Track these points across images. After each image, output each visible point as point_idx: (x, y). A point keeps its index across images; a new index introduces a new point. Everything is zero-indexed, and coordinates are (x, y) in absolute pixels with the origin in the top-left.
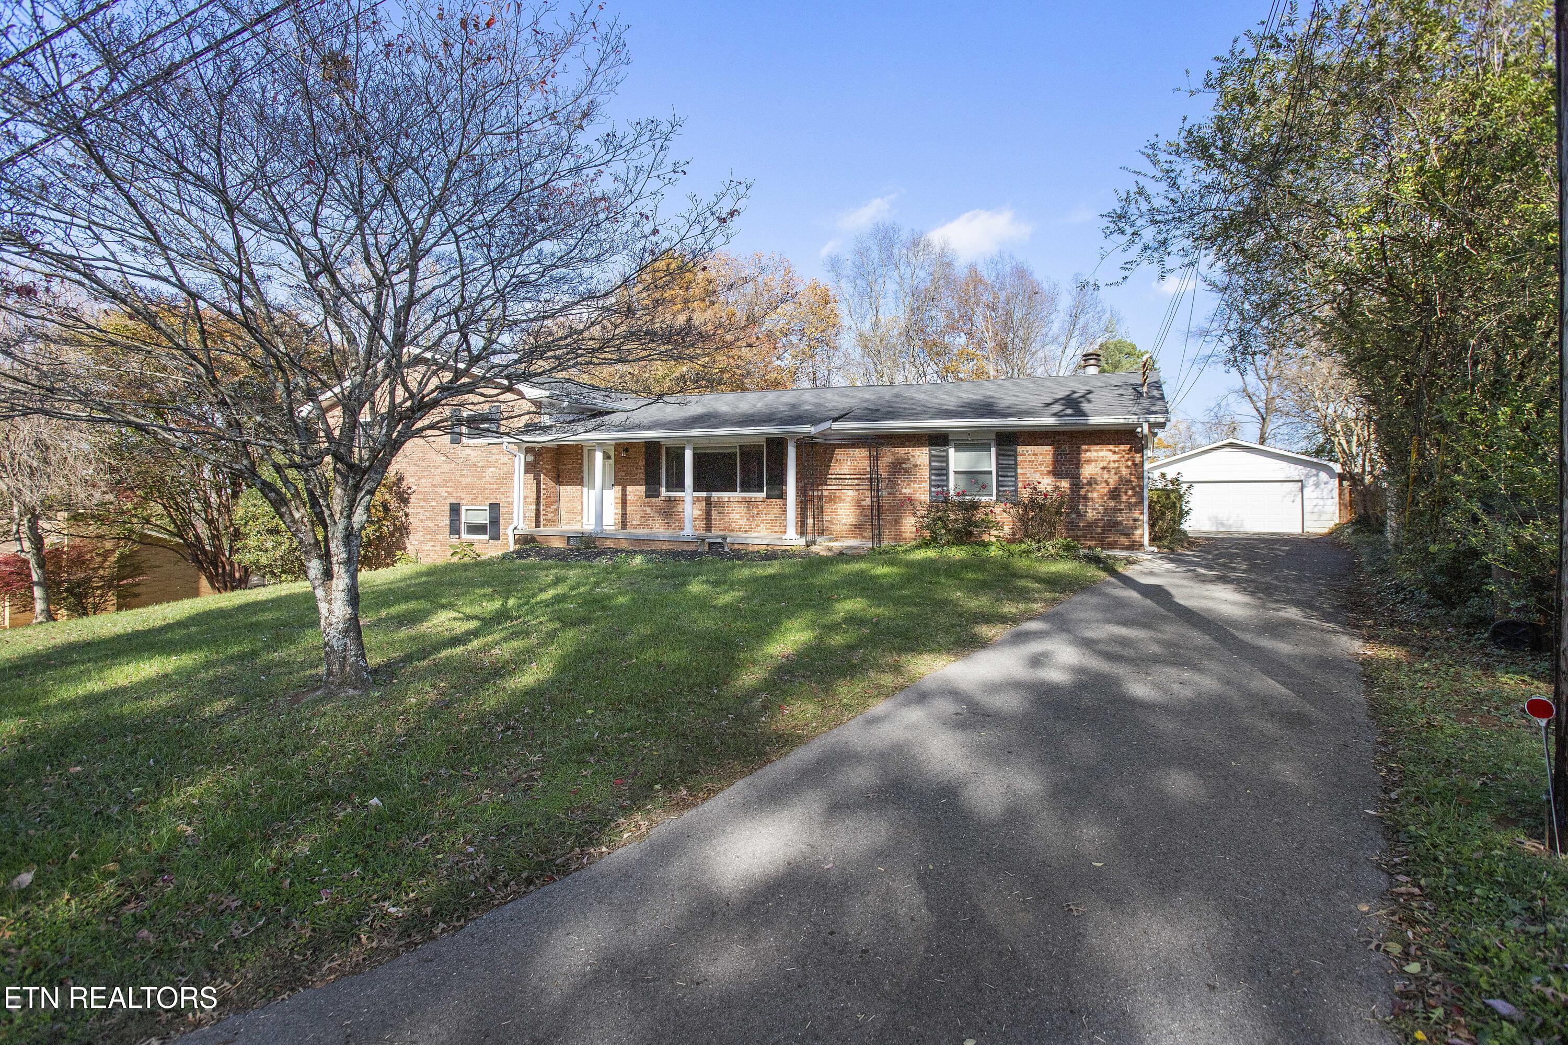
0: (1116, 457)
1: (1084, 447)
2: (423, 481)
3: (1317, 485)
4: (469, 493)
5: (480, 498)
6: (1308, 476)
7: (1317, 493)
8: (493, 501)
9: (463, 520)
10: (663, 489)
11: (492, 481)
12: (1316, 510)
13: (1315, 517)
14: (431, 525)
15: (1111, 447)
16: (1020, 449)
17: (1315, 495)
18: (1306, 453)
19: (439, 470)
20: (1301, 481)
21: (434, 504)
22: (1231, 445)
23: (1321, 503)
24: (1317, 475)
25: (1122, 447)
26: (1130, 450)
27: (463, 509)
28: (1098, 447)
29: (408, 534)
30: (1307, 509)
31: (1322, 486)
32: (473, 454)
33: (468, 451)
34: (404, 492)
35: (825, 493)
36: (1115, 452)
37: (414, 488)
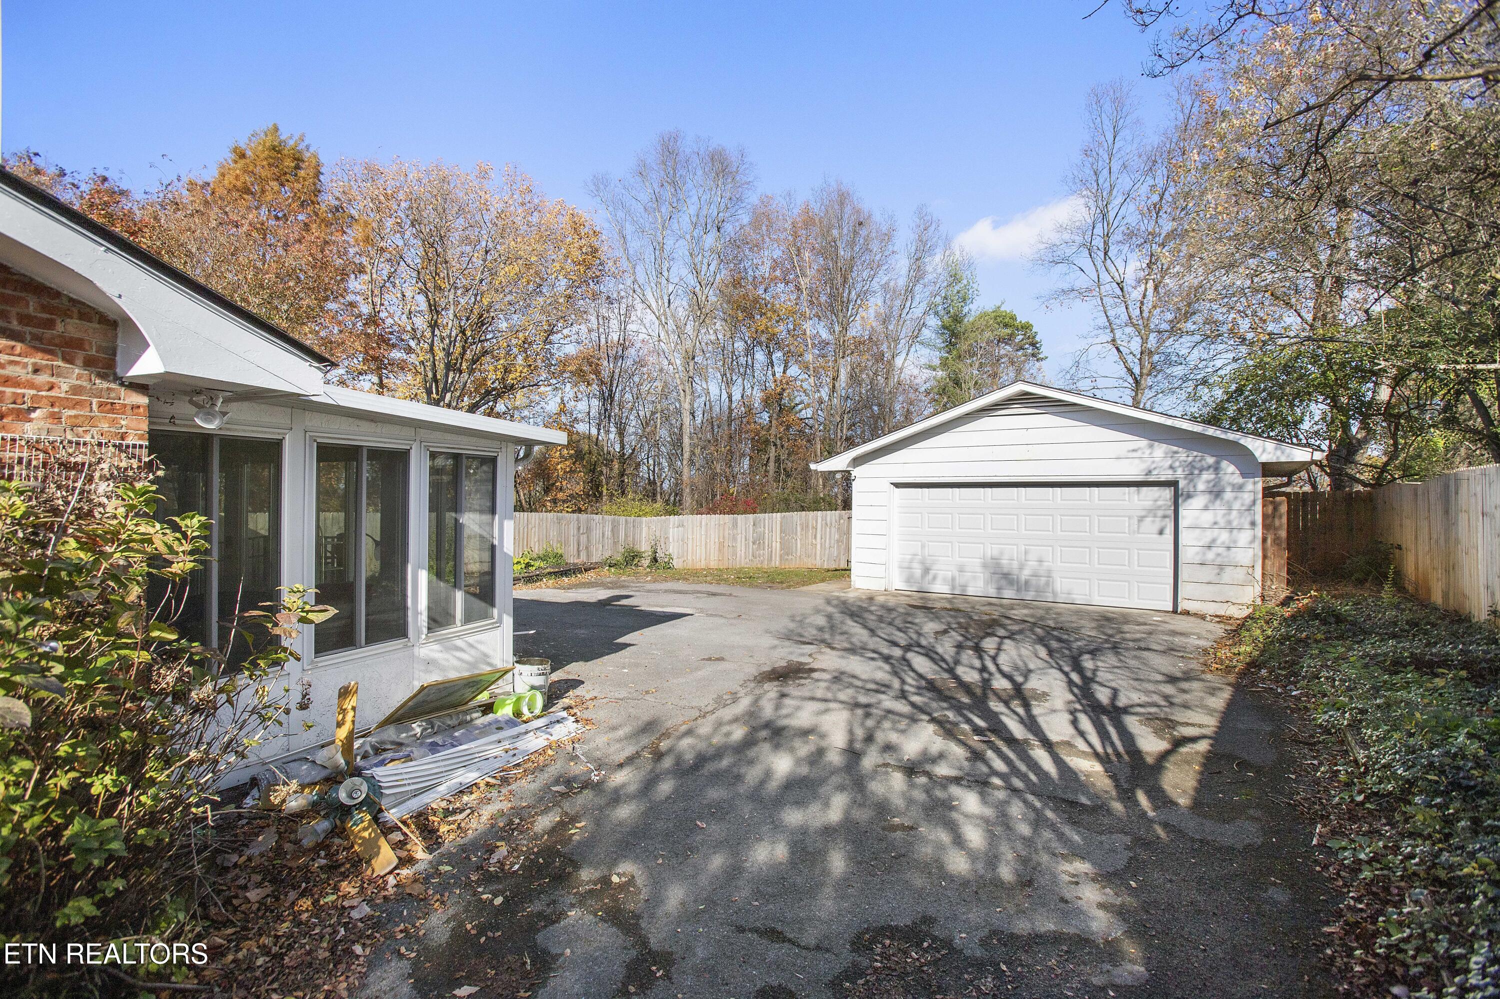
3: (1216, 493)
6: (1193, 471)
7: (1218, 513)
12: (1210, 555)
13: (1208, 574)
17: (1207, 518)
18: (1194, 419)
20: (1174, 484)
22: (1024, 399)
23: (1224, 536)
24: (1216, 468)
30: (1188, 554)
31: (1228, 495)
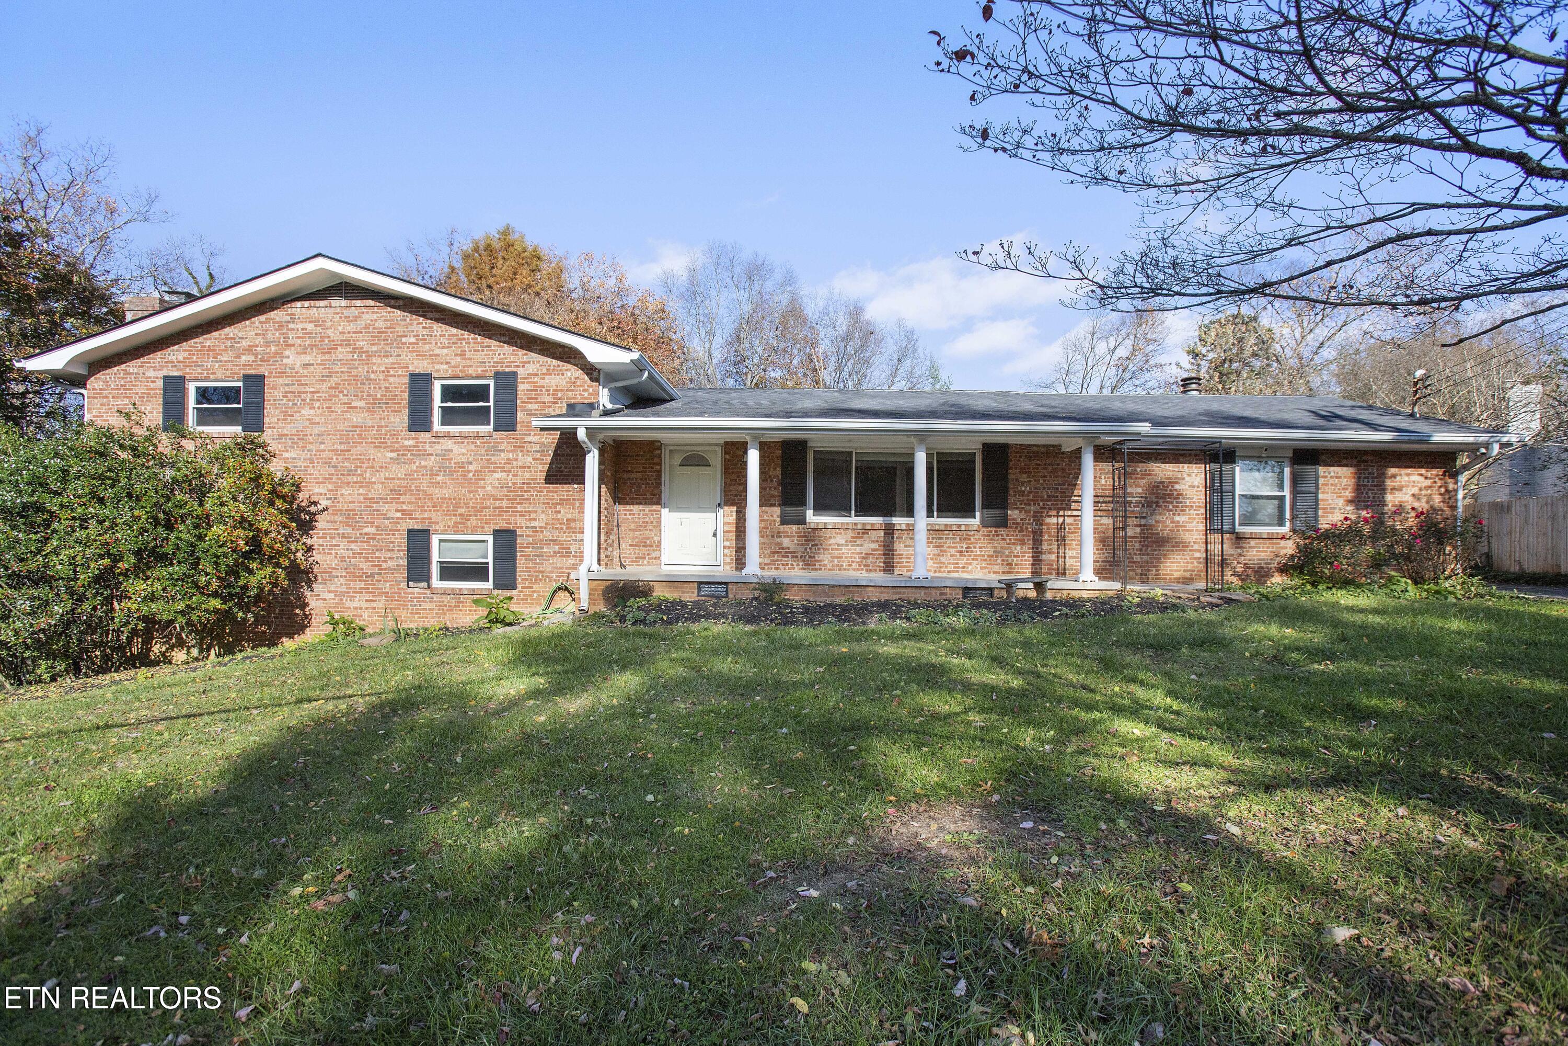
0: (1428, 483)
1: (1393, 471)
2: (346, 491)
4: (447, 513)
5: (473, 521)
8: (501, 525)
9: (435, 557)
10: (809, 513)
11: (499, 494)
14: (365, 566)
15: (1423, 471)
16: (1322, 470)
19: (383, 474)
21: (371, 530)
25: (1435, 472)
26: (1444, 475)
27: (435, 539)
28: (1409, 471)
29: (309, 583)
32: (459, 451)
33: (448, 444)
34: (301, 509)
35: (1068, 520)
36: (1426, 478)
37: (324, 503)
